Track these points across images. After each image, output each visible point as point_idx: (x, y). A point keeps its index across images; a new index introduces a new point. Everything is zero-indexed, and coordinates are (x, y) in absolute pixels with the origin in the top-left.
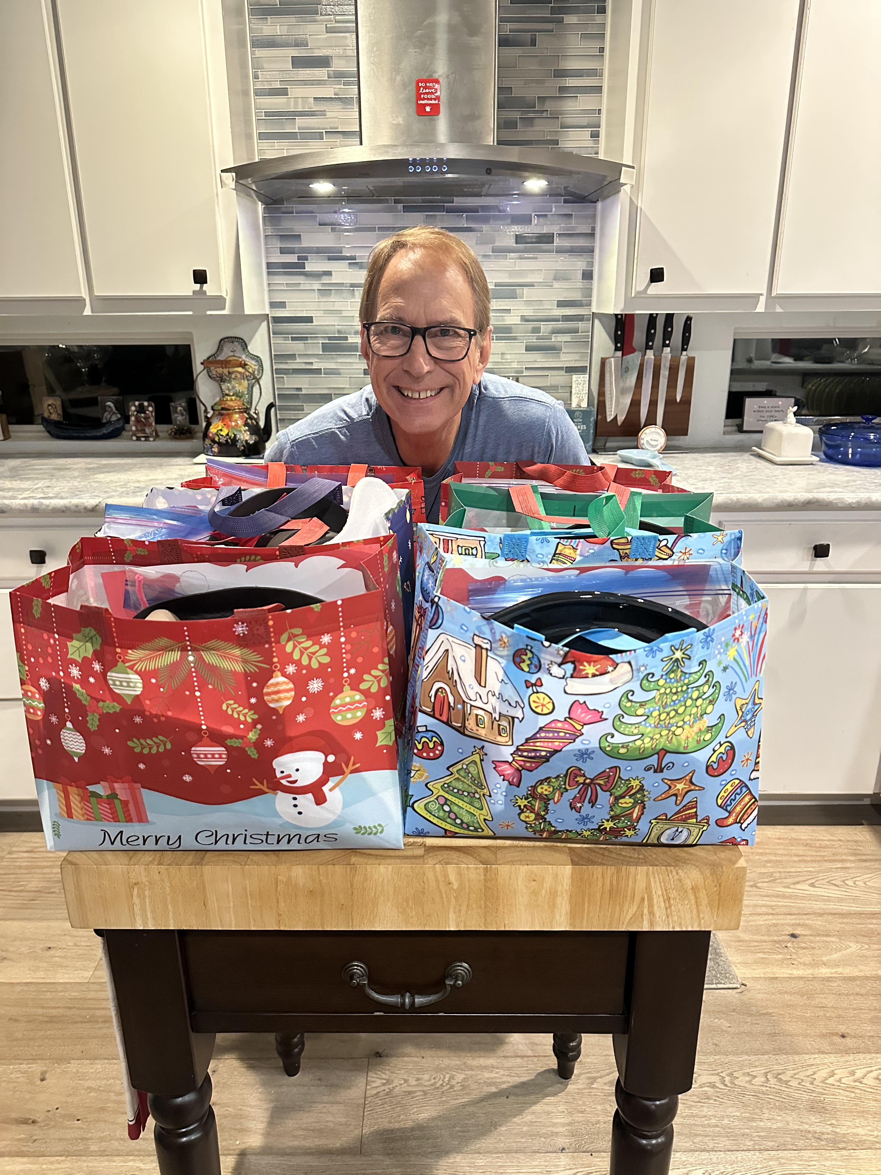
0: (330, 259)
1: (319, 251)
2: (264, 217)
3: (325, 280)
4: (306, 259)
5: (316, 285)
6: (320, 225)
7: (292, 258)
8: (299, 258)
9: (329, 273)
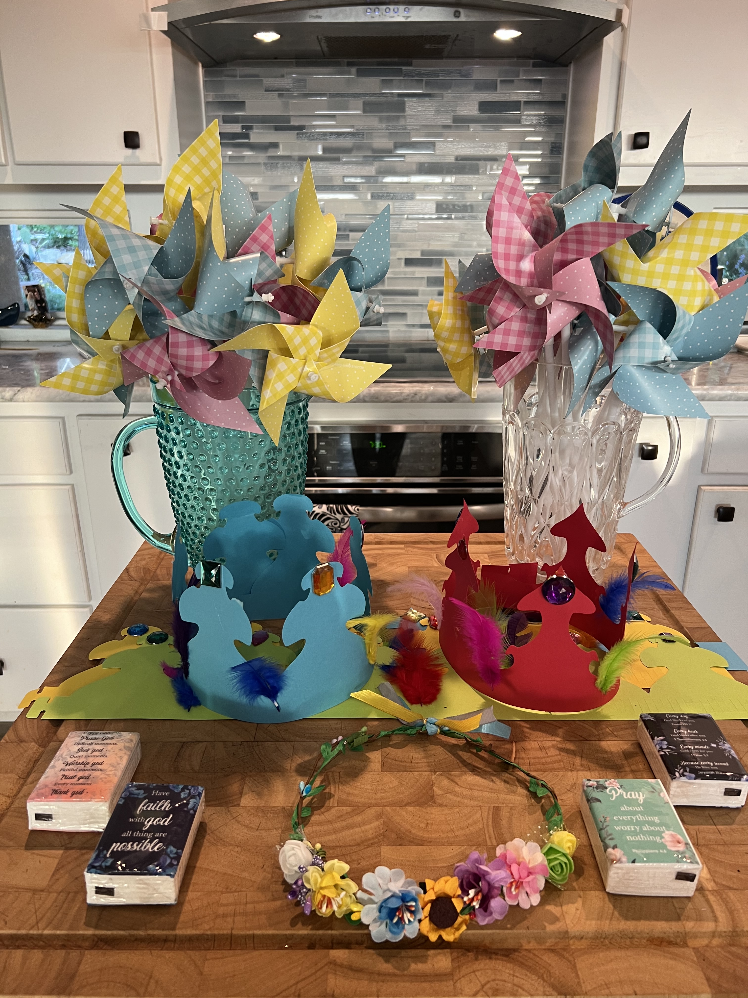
0: (277, 129)
1: (264, 120)
2: (205, 82)
3: (272, 152)
4: (250, 128)
5: (262, 157)
6: (266, 90)
7: (236, 128)
8: (243, 128)
9: (275, 145)
